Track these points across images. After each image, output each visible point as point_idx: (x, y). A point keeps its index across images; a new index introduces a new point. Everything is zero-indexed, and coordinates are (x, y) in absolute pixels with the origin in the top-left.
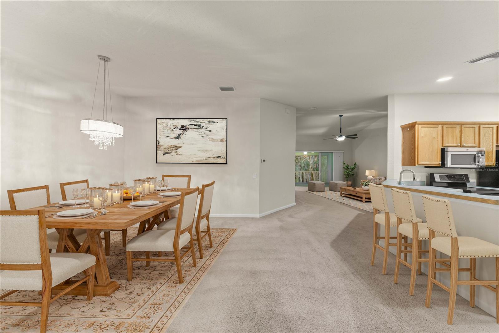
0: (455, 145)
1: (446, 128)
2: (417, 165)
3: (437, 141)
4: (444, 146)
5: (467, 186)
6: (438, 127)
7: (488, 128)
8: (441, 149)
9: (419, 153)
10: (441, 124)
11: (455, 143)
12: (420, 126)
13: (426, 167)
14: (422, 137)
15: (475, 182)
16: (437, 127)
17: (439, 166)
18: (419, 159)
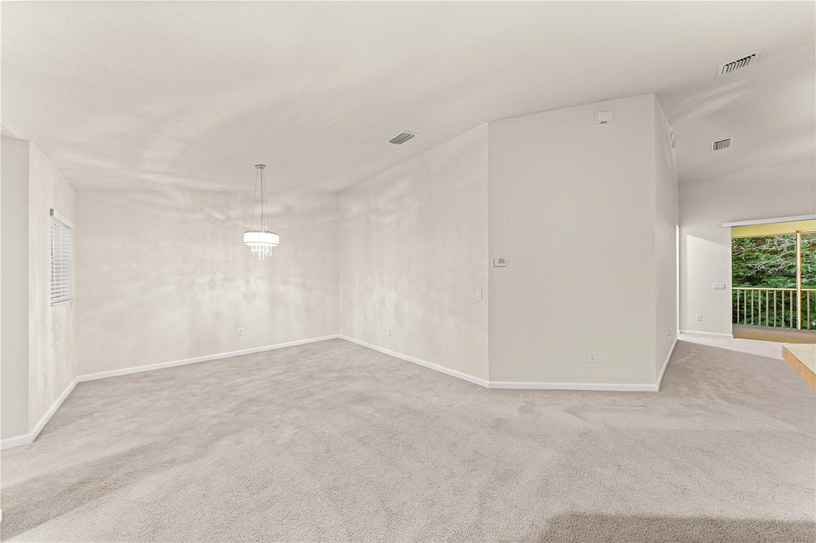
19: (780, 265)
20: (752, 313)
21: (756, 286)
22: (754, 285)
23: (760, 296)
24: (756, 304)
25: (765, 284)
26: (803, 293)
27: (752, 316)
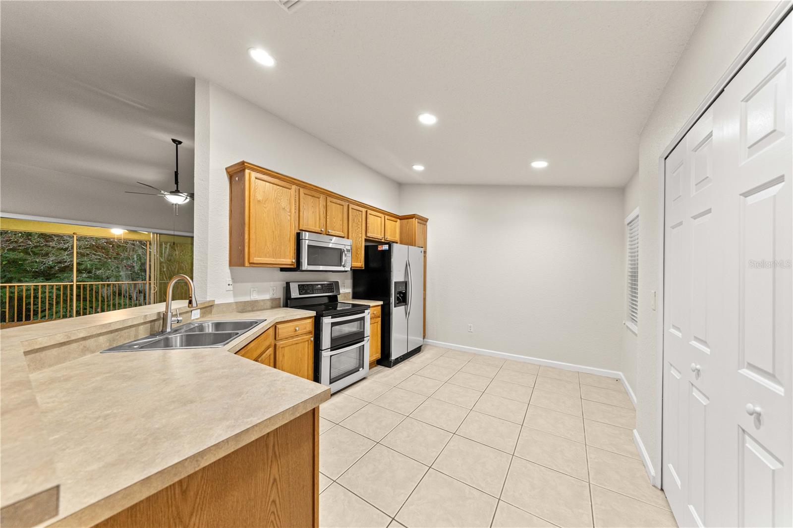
0: (317, 229)
1: (303, 195)
2: (247, 264)
3: (289, 218)
4: (300, 229)
5: (337, 301)
6: (290, 189)
7: (357, 212)
8: (297, 233)
9: (253, 236)
10: (297, 185)
11: (318, 227)
12: (254, 175)
13: (282, 270)
14: (259, 201)
15: (350, 293)
16: (290, 187)
17: (292, 267)
18: (252, 251)
19: (66, 262)
20: (47, 307)
21: (50, 281)
22: (48, 280)
23: (54, 290)
24: (51, 298)
25: (58, 279)
26: (78, 287)
27: (47, 310)
